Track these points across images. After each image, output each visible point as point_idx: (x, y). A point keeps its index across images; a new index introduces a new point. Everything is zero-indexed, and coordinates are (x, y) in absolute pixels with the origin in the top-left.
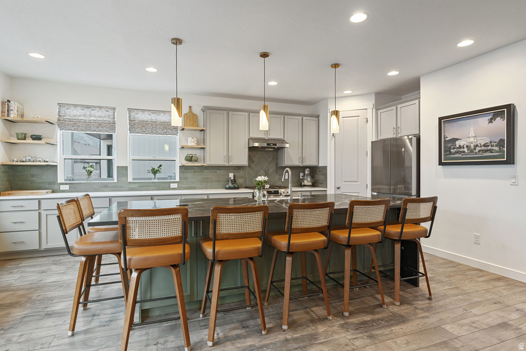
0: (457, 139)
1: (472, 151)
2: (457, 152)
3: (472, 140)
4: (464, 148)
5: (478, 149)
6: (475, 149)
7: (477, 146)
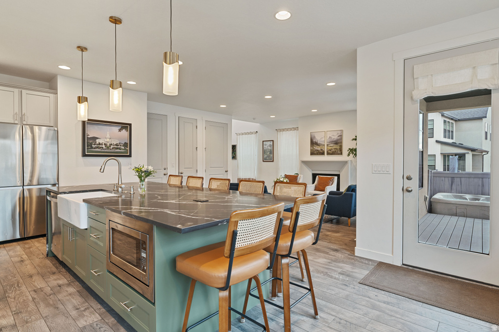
0: (98, 138)
1: (108, 148)
2: (98, 147)
3: (108, 140)
4: (102, 145)
5: (112, 147)
6: (110, 146)
7: (111, 144)
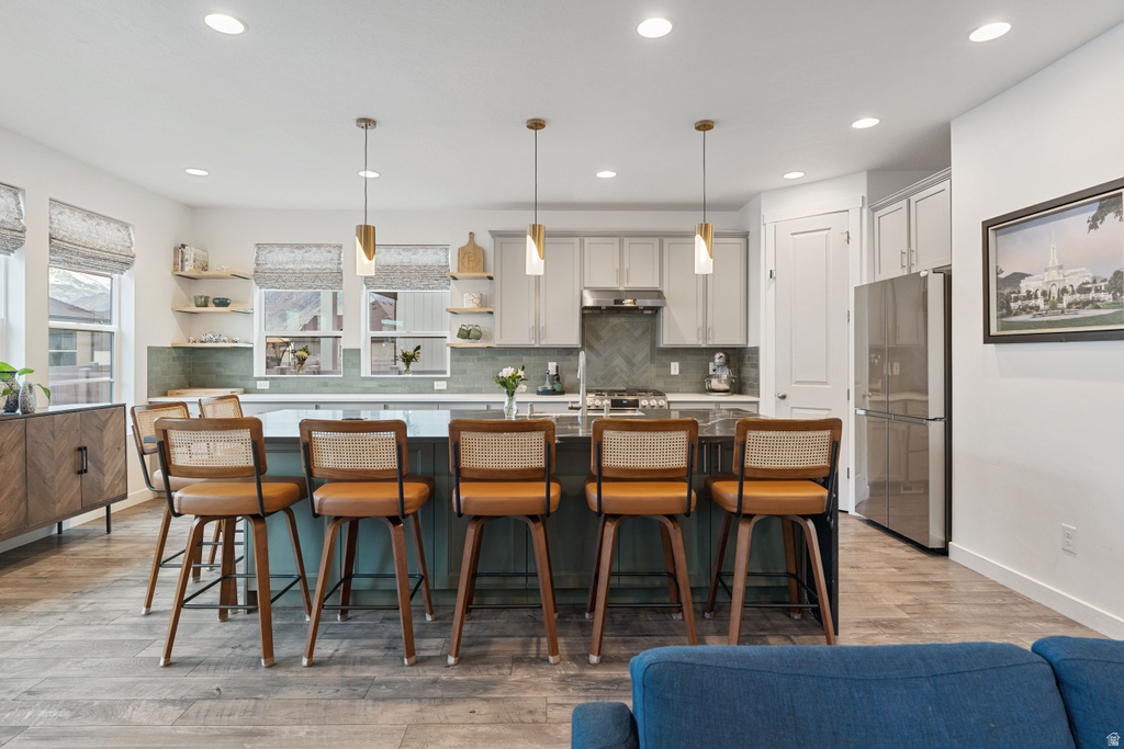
0: (1023, 276)
1: (1054, 307)
2: (1024, 310)
3: (1053, 275)
4: (1036, 298)
5: (1067, 299)
6: (1060, 300)
7: (1064, 291)
